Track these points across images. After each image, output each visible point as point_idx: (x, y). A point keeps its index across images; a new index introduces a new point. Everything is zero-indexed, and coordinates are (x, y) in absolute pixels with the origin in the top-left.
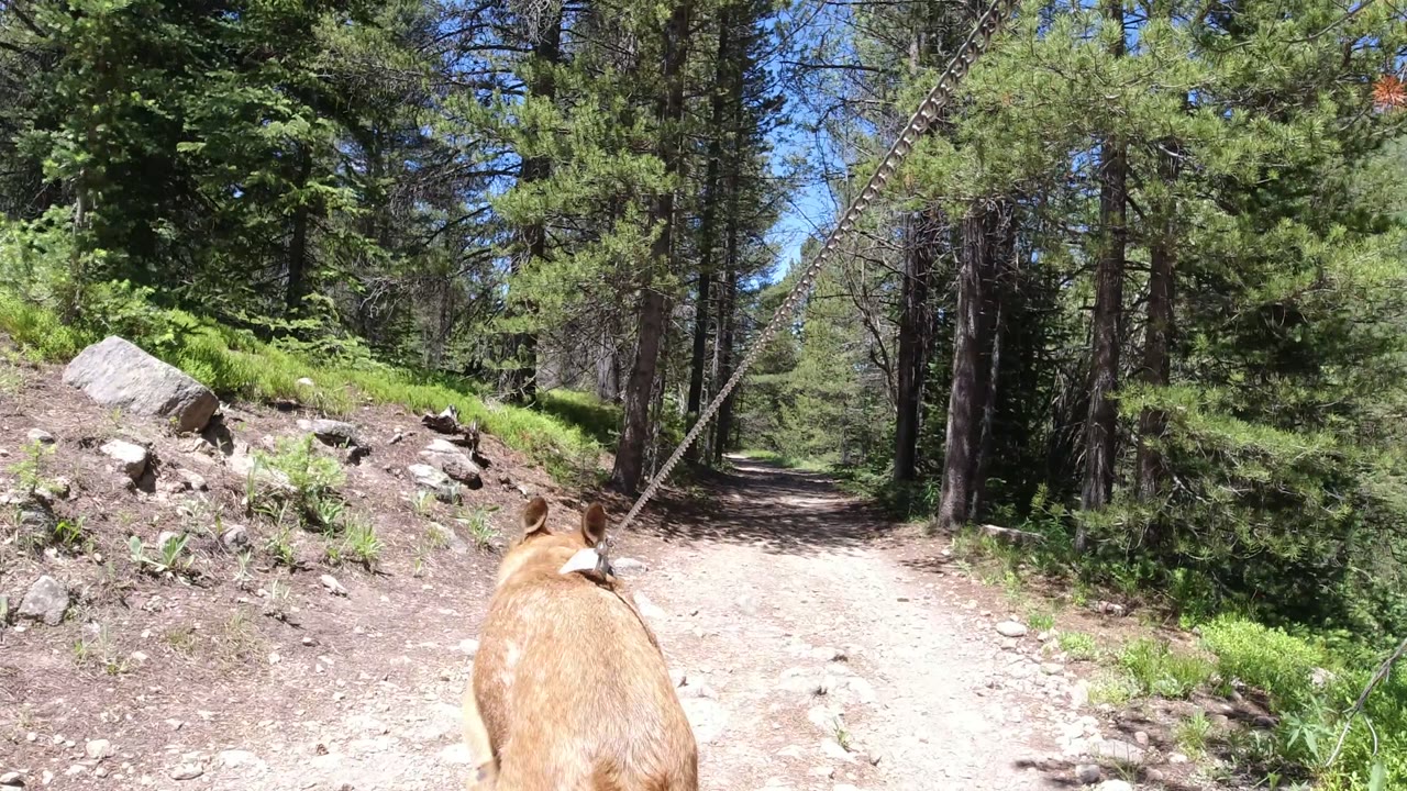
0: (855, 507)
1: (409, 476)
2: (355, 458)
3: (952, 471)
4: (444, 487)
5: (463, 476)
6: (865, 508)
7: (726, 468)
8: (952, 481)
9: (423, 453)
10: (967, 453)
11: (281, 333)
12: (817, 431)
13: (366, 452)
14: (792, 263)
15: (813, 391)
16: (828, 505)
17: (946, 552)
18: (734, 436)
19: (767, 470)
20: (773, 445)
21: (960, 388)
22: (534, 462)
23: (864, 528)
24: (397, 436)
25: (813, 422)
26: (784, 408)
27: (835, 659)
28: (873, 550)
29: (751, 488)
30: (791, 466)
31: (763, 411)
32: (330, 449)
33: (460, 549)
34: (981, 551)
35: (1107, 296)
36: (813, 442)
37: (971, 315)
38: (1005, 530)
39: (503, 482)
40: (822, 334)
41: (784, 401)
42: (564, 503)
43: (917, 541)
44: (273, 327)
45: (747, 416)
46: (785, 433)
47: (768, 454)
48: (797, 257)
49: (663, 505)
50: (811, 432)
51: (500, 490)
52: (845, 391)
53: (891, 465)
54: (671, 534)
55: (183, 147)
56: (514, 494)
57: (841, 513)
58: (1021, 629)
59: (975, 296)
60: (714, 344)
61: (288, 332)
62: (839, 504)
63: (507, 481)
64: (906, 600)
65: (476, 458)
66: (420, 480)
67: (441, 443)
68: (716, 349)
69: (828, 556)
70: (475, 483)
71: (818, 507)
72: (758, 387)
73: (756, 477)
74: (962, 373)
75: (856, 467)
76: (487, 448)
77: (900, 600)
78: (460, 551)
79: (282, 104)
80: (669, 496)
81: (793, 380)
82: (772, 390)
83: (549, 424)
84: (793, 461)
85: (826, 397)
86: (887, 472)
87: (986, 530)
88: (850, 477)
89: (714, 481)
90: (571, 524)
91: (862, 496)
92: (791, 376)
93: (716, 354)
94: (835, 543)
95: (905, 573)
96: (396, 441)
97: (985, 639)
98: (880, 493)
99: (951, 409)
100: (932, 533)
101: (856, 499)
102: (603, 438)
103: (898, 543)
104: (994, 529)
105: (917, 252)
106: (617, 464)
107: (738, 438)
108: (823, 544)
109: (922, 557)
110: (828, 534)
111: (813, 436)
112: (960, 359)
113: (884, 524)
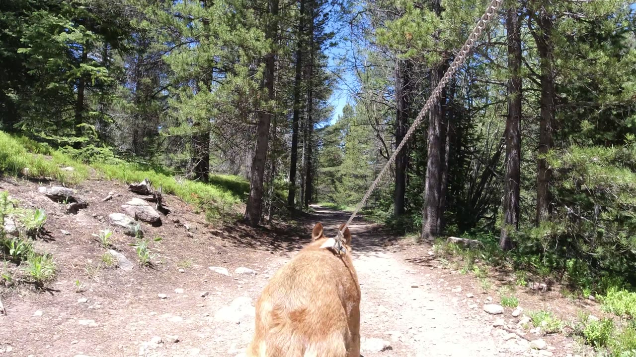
0: (375, 229)
1: (108, 220)
2: (74, 210)
3: (429, 208)
4: (130, 226)
5: (148, 219)
6: (380, 229)
7: (310, 211)
8: (429, 214)
9: (123, 206)
10: (437, 198)
11: (64, 144)
12: (352, 193)
13: (84, 206)
14: (339, 116)
15: (350, 175)
16: (362, 228)
17: (431, 253)
18: (314, 196)
19: (330, 212)
20: (333, 200)
21: (432, 163)
22: (199, 210)
23: (382, 240)
24: (108, 197)
25: (351, 189)
26: (337, 183)
27: (384, 350)
28: (389, 253)
29: (322, 221)
30: (341, 209)
31: (328, 185)
32: (56, 205)
33: (128, 267)
34: (451, 252)
35: (513, 109)
36: (351, 198)
37: (437, 124)
38: (461, 239)
39: (175, 222)
40: (354, 148)
41: (337, 179)
42: (213, 233)
43: (413, 247)
44: (59, 141)
45: (320, 187)
46: (338, 195)
47: (330, 204)
48: (341, 114)
49: (274, 232)
50: (350, 193)
51: (173, 227)
52: (366, 174)
53: (392, 207)
54: (276, 248)
55: (20, 51)
56: (182, 230)
57: (369, 232)
58: (500, 309)
59: (438, 114)
60: (302, 151)
61: (68, 144)
62: (367, 228)
63: (177, 222)
64: (417, 287)
65: (160, 209)
66: (116, 222)
67: (138, 201)
68: (303, 152)
69: (365, 258)
70: (157, 223)
71: (357, 229)
72: (324, 173)
73: (325, 215)
74: (433, 156)
75: (374, 208)
76: (170, 203)
77: (413, 287)
78: (127, 269)
79: (69, 25)
80: (278, 227)
81: (342, 169)
82: (331, 174)
83: (212, 191)
84: (342, 207)
85: (356, 177)
86: (390, 210)
87: (450, 240)
88: (371, 213)
89: (304, 218)
90: (214, 246)
91: (378, 223)
92: (340, 167)
93: (303, 156)
94: (368, 250)
95: (410, 267)
96: (108, 200)
97: (478, 317)
98: (388, 222)
99: (427, 175)
100: (420, 242)
101: (375, 224)
102: (242, 197)
103: (402, 248)
104: (455, 239)
105: (403, 98)
106: (247, 211)
107: (316, 197)
108: (361, 251)
109: (418, 256)
110: (363, 244)
111: (351, 195)
112: (431, 148)
113: (392, 237)
